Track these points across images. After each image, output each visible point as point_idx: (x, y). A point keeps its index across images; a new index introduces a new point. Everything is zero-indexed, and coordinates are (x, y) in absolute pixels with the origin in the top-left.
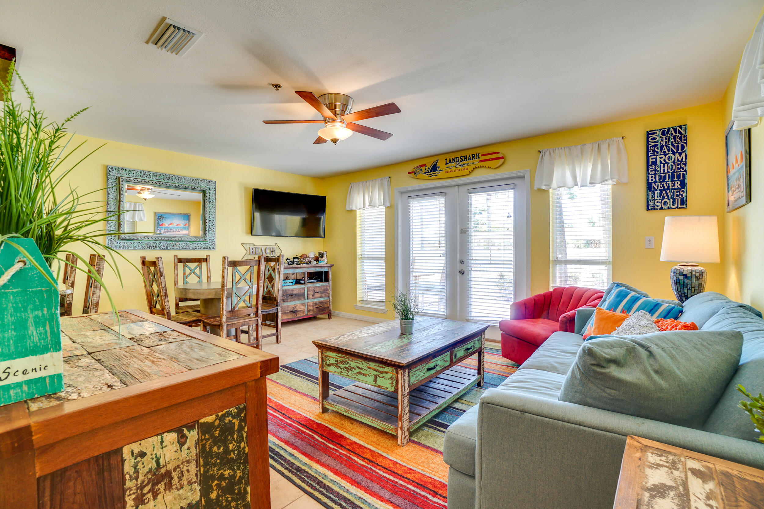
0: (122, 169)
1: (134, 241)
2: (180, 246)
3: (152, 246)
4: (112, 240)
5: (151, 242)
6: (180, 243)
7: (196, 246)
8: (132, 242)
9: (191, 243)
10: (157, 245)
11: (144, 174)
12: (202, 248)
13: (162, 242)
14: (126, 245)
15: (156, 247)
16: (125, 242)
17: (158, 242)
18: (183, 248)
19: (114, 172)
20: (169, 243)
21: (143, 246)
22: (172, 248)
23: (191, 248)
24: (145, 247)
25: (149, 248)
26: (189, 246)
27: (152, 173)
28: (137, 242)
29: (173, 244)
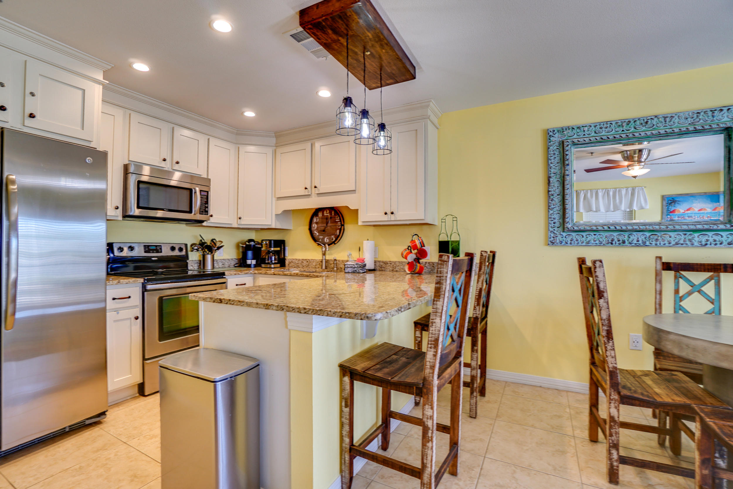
0: (568, 128)
1: (587, 233)
2: (672, 239)
3: (616, 240)
5: (615, 234)
6: (672, 234)
7: (707, 240)
8: (584, 234)
9: (696, 235)
10: (626, 239)
12: (725, 243)
13: (634, 233)
14: (575, 240)
15: (624, 242)
17: (626, 234)
18: (677, 244)
19: (556, 135)
20: (648, 234)
22: (654, 243)
23: (696, 244)
25: (612, 244)
26: (690, 240)
28: (591, 233)
29: (656, 237)
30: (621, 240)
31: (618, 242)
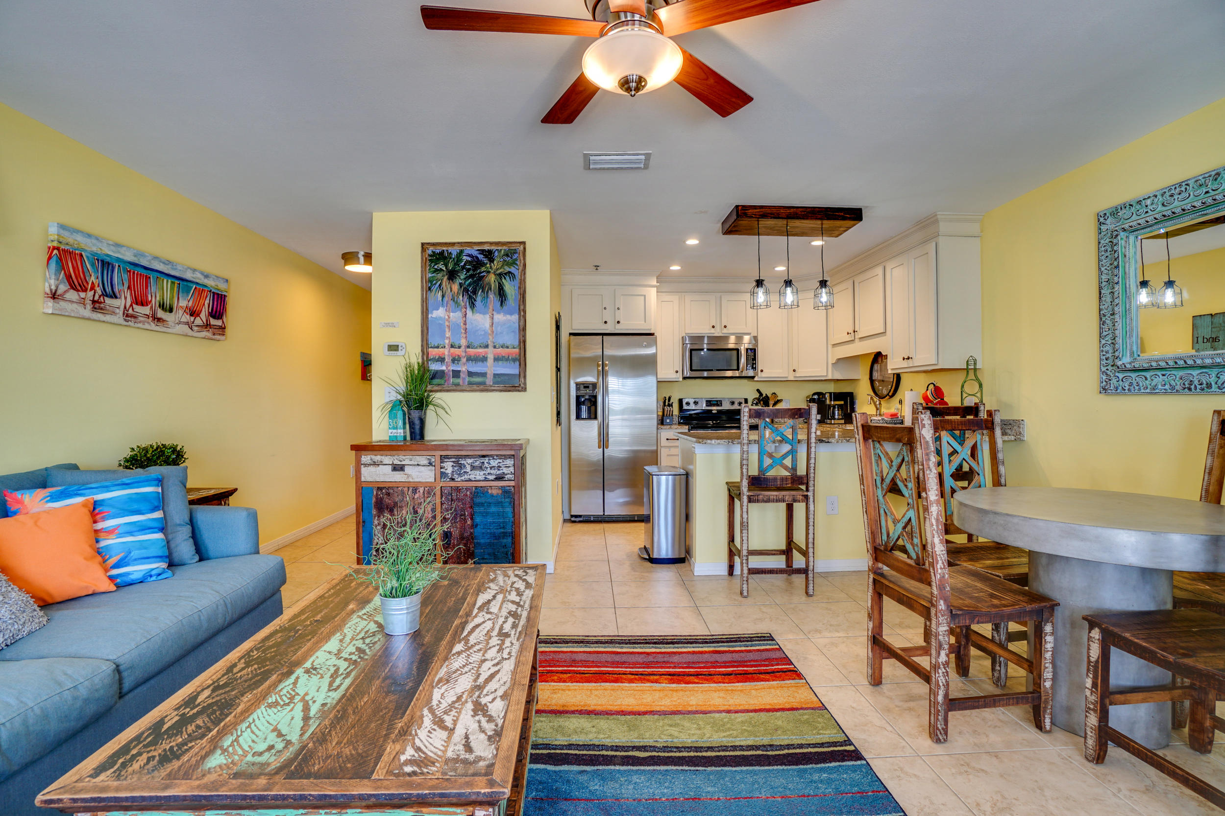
0: (1124, 206)
1: (1152, 373)
3: (1196, 382)
4: (1108, 372)
5: (1195, 372)
8: (1148, 374)
10: (1213, 380)
11: (1172, 196)
14: (1135, 384)
15: (1209, 386)
16: (1134, 375)
17: (1214, 372)
19: (1108, 222)
21: (1173, 383)
24: (1177, 387)
25: (1190, 389)
27: (1191, 183)
28: (1159, 373)
30: (1205, 383)
31: (1199, 387)
